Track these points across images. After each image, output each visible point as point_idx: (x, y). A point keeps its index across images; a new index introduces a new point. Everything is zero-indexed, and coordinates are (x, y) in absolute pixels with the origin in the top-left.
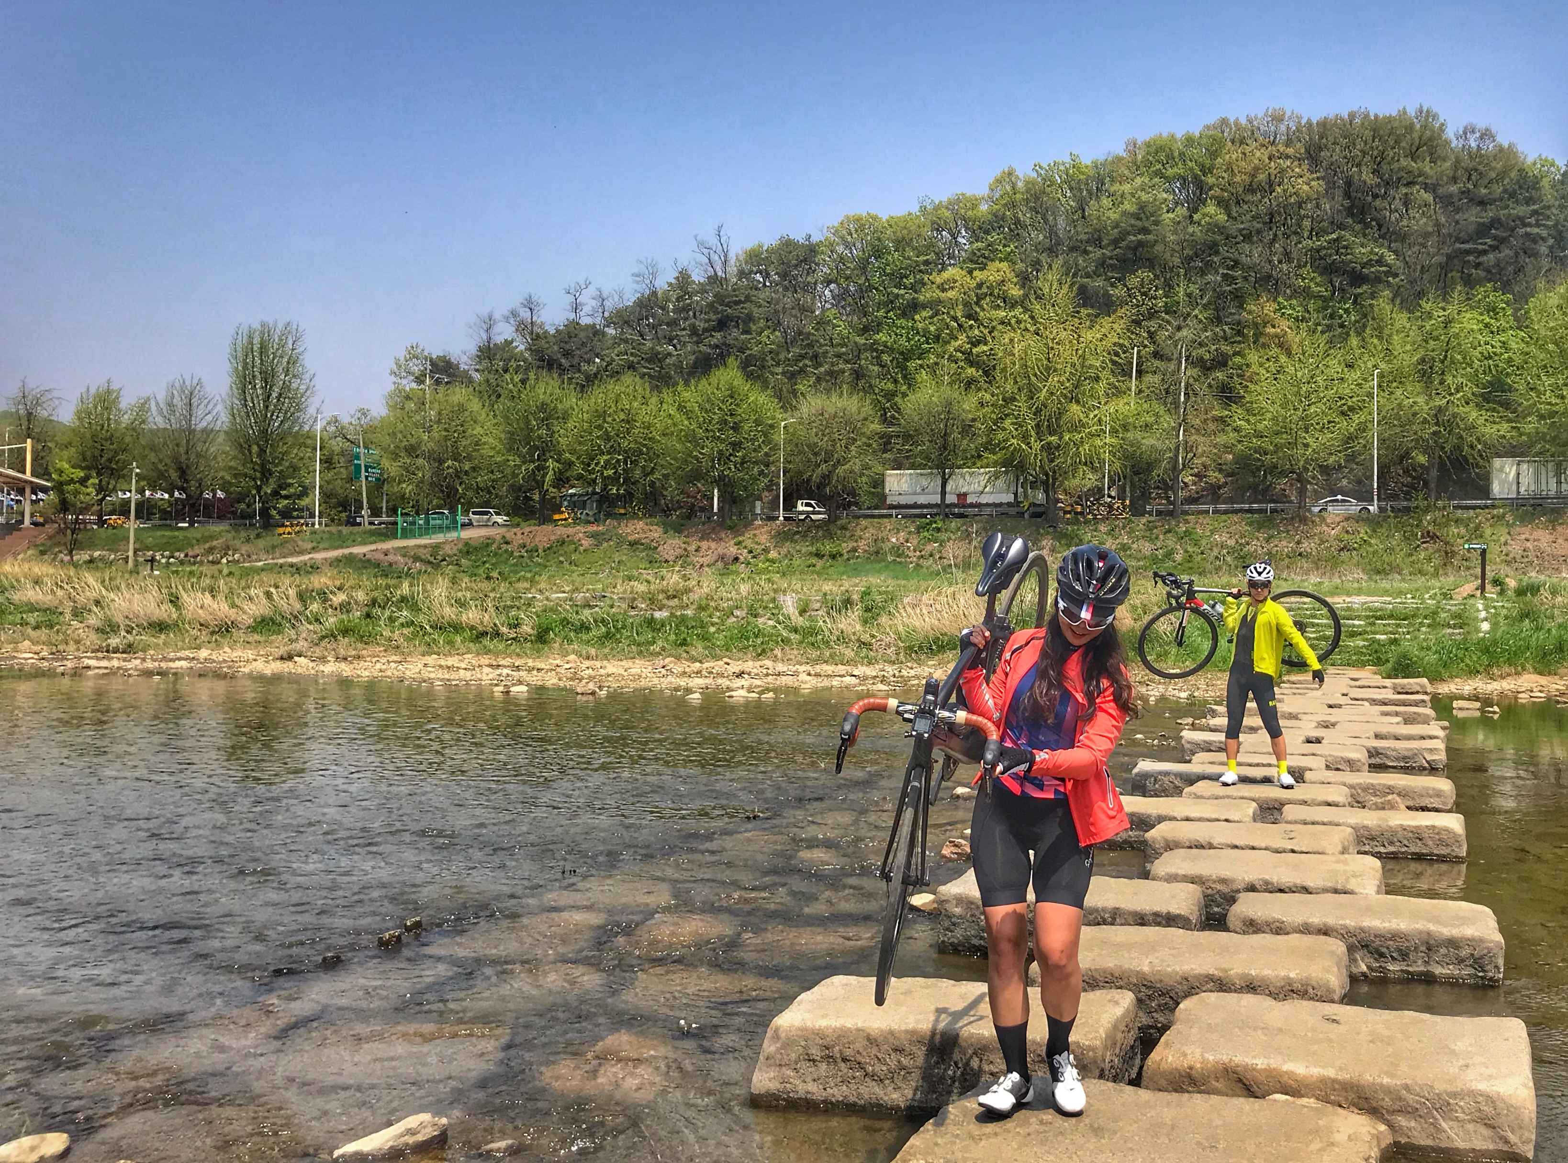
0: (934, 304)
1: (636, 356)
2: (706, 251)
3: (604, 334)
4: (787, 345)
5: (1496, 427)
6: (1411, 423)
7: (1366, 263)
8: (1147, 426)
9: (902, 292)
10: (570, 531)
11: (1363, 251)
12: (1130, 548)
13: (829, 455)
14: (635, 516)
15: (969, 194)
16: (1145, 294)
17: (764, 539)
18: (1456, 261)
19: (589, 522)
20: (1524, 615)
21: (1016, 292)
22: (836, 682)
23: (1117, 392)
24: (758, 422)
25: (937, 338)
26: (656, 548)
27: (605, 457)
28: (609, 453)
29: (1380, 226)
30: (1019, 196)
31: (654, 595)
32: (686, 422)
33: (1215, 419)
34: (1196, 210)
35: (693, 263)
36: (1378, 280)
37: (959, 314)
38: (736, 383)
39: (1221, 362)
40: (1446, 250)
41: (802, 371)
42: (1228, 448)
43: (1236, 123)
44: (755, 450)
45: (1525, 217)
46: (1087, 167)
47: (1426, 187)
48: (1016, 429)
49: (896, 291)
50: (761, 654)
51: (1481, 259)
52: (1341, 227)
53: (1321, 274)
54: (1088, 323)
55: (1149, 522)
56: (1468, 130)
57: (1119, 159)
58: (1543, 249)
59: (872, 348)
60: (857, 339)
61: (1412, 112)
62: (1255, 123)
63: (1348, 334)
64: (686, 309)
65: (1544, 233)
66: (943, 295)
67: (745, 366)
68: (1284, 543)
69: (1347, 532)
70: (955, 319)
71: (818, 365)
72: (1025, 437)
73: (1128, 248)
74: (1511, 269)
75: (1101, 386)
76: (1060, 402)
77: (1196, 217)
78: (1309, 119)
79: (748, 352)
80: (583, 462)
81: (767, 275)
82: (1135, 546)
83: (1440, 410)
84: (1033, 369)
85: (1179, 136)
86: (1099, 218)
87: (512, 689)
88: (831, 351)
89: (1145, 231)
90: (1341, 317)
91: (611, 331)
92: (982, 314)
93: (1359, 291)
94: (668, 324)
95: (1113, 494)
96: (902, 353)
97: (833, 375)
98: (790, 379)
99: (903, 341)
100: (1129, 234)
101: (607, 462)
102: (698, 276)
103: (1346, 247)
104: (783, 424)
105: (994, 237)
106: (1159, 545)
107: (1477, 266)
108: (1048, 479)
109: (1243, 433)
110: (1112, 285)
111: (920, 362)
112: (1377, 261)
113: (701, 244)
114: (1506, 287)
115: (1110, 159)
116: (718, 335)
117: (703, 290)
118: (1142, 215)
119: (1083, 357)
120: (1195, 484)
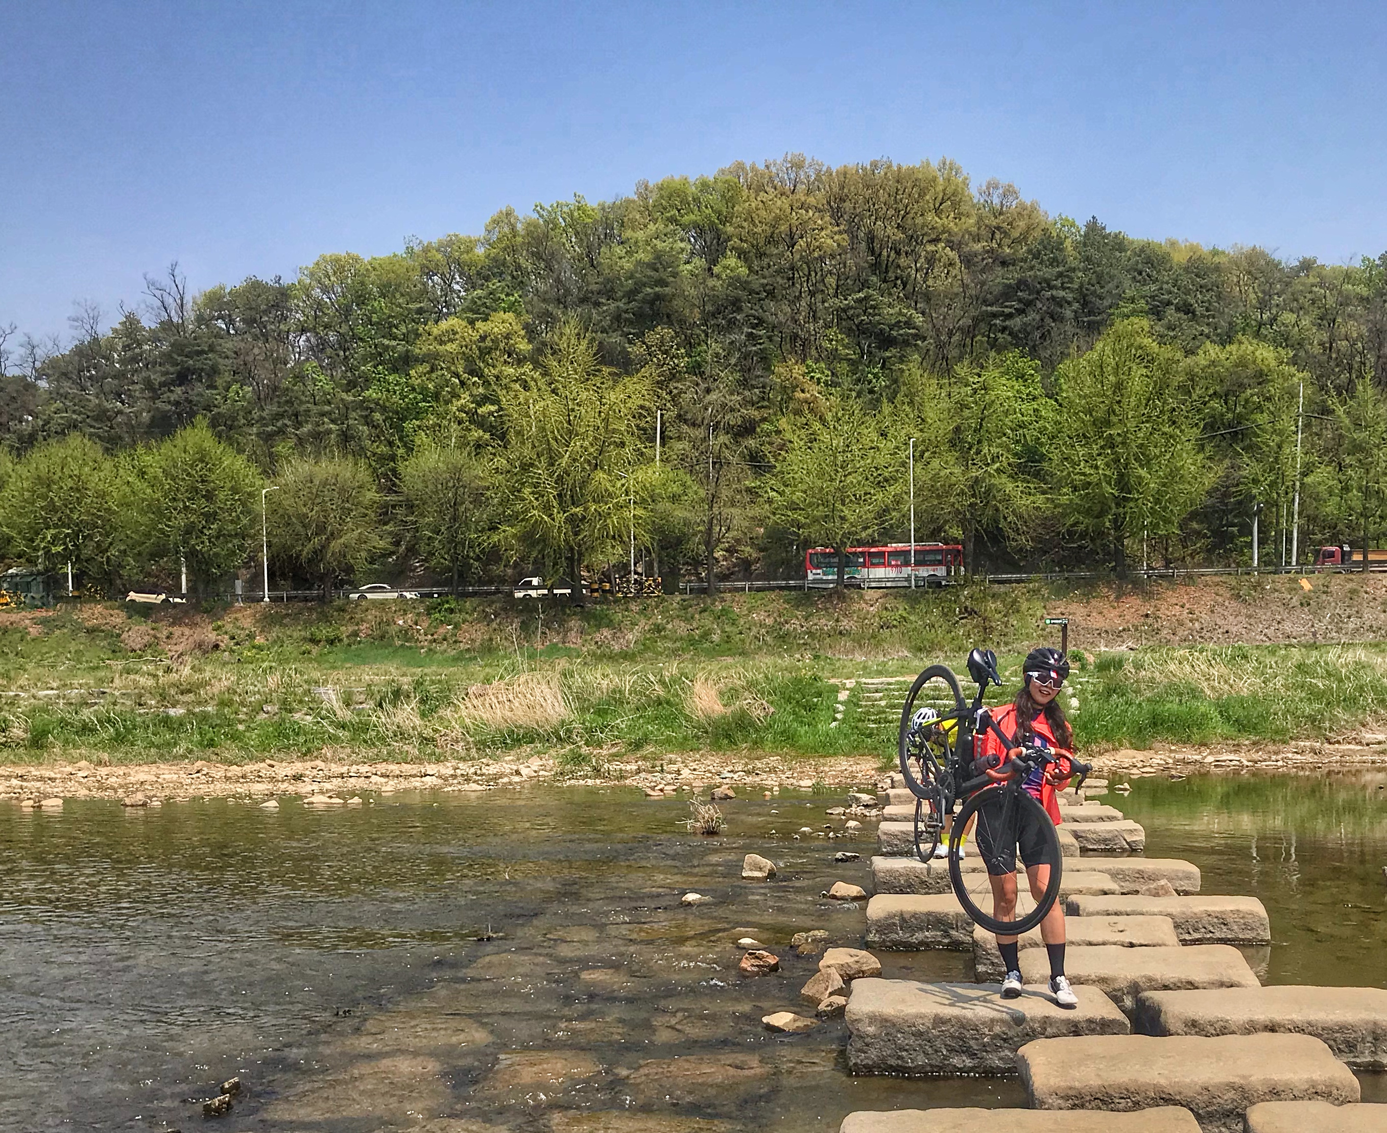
0: (432, 359)
1: (80, 413)
2: (158, 293)
3: (34, 386)
4: (259, 400)
5: (1032, 498)
6: (948, 494)
7: (894, 325)
8: (675, 498)
9: (394, 343)
10: (14, 617)
11: (891, 311)
12: (664, 629)
13: (321, 529)
14: (92, 599)
15: (463, 235)
16: (666, 352)
17: (247, 623)
18: (982, 325)
19: (37, 607)
20: (1110, 691)
21: (524, 346)
22: (416, 783)
23: (643, 459)
24: (235, 490)
25: (436, 396)
26: (119, 636)
27: (53, 531)
28: (56, 526)
29: (905, 285)
30: (519, 239)
31: (164, 689)
32: (149, 491)
33: (749, 490)
34: (715, 262)
35: (143, 306)
36: (906, 343)
37: (460, 370)
38: (206, 445)
39: (748, 429)
40: (974, 313)
41: (281, 431)
42: (760, 521)
43: (753, 169)
44: (232, 522)
45: (1051, 280)
46: (593, 210)
47: (951, 244)
48: (537, 499)
49: (386, 342)
50: (306, 754)
51: (1007, 323)
52: (865, 284)
53: (848, 336)
54: (611, 383)
55: (684, 600)
56: (993, 186)
57: (629, 201)
58: (1068, 313)
59: (361, 405)
60: (344, 396)
61: (935, 164)
62: (774, 170)
63: (878, 400)
64: (135, 359)
65: (1070, 296)
66: (441, 348)
67: (214, 424)
68: (823, 621)
69: (886, 609)
70: (457, 376)
71: (298, 425)
72: (547, 508)
73: (644, 301)
74: (1037, 334)
75: (628, 451)
76: (584, 469)
77: (716, 270)
78: (829, 168)
79: (216, 410)
80: (24, 538)
81: (231, 322)
82: (670, 626)
83: (977, 480)
84: (553, 432)
85: (692, 180)
86: (611, 267)
87: (43, 803)
88: (314, 409)
89: (662, 283)
90: (870, 382)
91: (43, 384)
92: (486, 370)
93: (888, 354)
94: (114, 377)
95: (640, 570)
96: (397, 413)
97: (318, 436)
98: (266, 441)
99: (396, 398)
100: (644, 285)
101: (54, 537)
102: (149, 322)
103: (874, 307)
104: (264, 492)
105: (494, 284)
106: (695, 625)
107: (1003, 330)
108: (573, 554)
109: (775, 505)
110: (630, 342)
111: (418, 423)
112: (906, 323)
113: (151, 284)
114: (1034, 353)
115: (618, 203)
116: (179, 390)
117: (155, 338)
118: (658, 265)
119: (606, 420)
120: (725, 559)
